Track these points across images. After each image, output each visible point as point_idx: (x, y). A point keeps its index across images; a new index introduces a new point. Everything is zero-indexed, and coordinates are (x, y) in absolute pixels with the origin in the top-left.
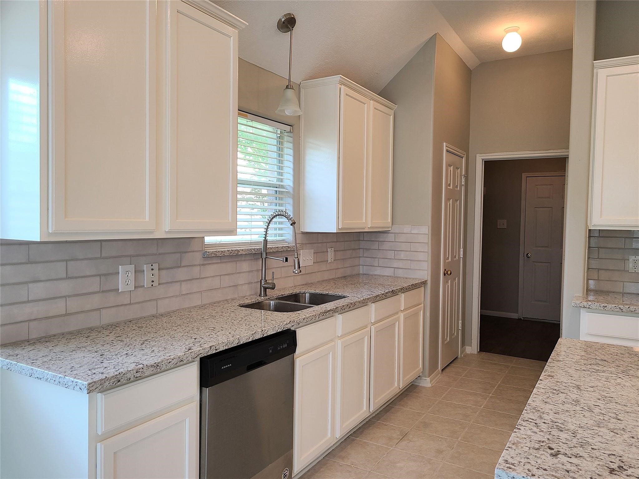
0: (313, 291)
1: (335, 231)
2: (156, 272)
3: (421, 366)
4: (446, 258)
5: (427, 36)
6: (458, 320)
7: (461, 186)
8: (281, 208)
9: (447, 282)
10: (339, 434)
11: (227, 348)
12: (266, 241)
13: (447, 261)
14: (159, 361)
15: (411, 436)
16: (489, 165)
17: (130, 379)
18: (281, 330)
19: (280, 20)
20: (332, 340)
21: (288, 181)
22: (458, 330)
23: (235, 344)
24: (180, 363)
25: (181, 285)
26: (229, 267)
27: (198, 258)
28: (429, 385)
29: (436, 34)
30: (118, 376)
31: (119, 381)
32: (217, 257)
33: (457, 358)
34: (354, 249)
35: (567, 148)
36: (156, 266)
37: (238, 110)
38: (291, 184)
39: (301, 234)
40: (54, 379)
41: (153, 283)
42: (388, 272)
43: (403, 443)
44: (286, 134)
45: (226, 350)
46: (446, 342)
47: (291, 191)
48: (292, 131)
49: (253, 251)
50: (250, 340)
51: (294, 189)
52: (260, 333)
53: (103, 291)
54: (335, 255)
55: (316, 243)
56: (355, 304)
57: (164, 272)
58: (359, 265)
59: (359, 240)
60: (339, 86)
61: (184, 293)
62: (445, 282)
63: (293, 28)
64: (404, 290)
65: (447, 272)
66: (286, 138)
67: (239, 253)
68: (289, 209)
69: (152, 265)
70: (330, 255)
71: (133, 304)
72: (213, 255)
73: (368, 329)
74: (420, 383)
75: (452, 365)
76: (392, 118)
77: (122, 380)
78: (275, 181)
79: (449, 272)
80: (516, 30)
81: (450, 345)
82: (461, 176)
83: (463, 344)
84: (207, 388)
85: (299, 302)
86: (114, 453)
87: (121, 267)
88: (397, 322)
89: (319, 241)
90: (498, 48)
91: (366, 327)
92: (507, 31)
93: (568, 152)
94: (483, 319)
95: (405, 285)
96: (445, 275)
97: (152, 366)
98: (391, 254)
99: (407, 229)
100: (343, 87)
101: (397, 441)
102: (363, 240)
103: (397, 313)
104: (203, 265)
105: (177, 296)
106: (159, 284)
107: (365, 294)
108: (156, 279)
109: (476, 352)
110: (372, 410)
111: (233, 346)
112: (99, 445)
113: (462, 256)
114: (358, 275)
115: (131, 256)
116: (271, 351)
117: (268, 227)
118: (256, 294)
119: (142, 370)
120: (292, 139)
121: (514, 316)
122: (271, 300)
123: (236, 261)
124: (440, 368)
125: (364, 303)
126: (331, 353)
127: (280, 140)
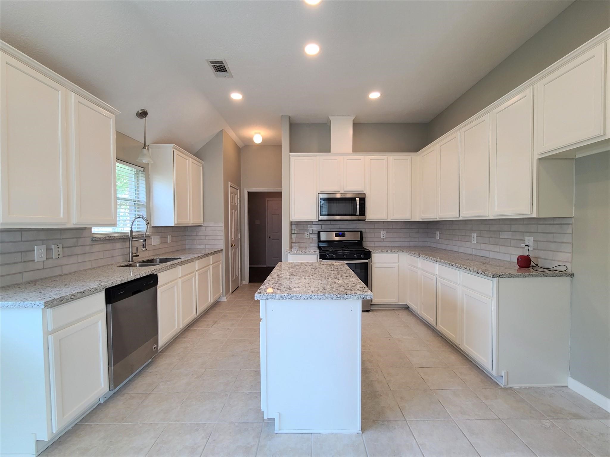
0: (161, 257)
1: (173, 225)
2: (61, 249)
3: (221, 291)
4: (232, 238)
5: (218, 130)
6: (239, 268)
7: (238, 203)
8: (139, 213)
9: (233, 250)
10: (182, 326)
11: (121, 283)
12: (132, 231)
13: (232, 240)
14: (84, 290)
15: (218, 322)
16: (250, 194)
17: (68, 299)
18: (150, 274)
19: (138, 112)
20: (176, 279)
21: (143, 198)
22: (239, 273)
23: (125, 281)
24: (95, 291)
25: (78, 257)
26: (109, 246)
27: (88, 241)
28: (226, 300)
29: (223, 130)
30: (61, 298)
31: (62, 301)
32: (101, 240)
33: (238, 287)
34: (183, 236)
35: (281, 187)
36: (60, 246)
37: (117, 159)
38: (145, 200)
39: (152, 228)
40: (14, 305)
41: (59, 256)
42: (202, 247)
43: (215, 325)
44: (140, 172)
45: (121, 284)
46: (233, 279)
47: (145, 204)
48: (144, 171)
49: (123, 236)
50: (133, 279)
51: (147, 203)
52: (139, 275)
53: (24, 262)
54: (172, 239)
55: (160, 233)
56: (187, 260)
57: (66, 249)
58: (186, 244)
59: (185, 231)
60: (173, 150)
61: (80, 261)
62: (232, 250)
63: (146, 117)
64: (212, 254)
65: (233, 245)
66: (140, 175)
67: (115, 238)
68: (144, 213)
69: (58, 245)
70: (169, 239)
71: (45, 269)
72: (98, 239)
73: (195, 273)
74: (221, 300)
75: (237, 290)
76: (201, 168)
77: (64, 300)
78: (134, 198)
79: (234, 245)
80: (260, 134)
81: (235, 281)
82: (237, 198)
83: (241, 280)
84: (110, 304)
85: (153, 262)
86: (60, 340)
87: (36, 247)
88: (209, 270)
89: (163, 231)
90: (251, 140)
91: (193, 272)
92: (256, 133)
93: (282, 189)
94: (250, 269)
95: (212, 252)
96: (231, 246)
97: (80, 293)
98: (203, 237)
99: (212, 224)
100: (175, 150)
101: (211, 325)
102: (188, 231)
103: (209, 265)
104: (92, 245)
105: (75, 263)
106: (63, 257)
107: (191, 256)
108: (61, 253)
109: (247, 283)
110: (198, 313)
111: (124, 282)
112: (50, 336)
113: (239, 237)
114: (185, 249)
115: (43, 240)
116: (144, 285)
117: (133, 223)
118: (126, 261)
119: (75, 295)
120: (144, 175)
121: (264, 266)
122: (138, 263)
123: (113, 243)
124: (231, 292)
125: (192, 260)
126: (176, 286)
127: (137, 176)
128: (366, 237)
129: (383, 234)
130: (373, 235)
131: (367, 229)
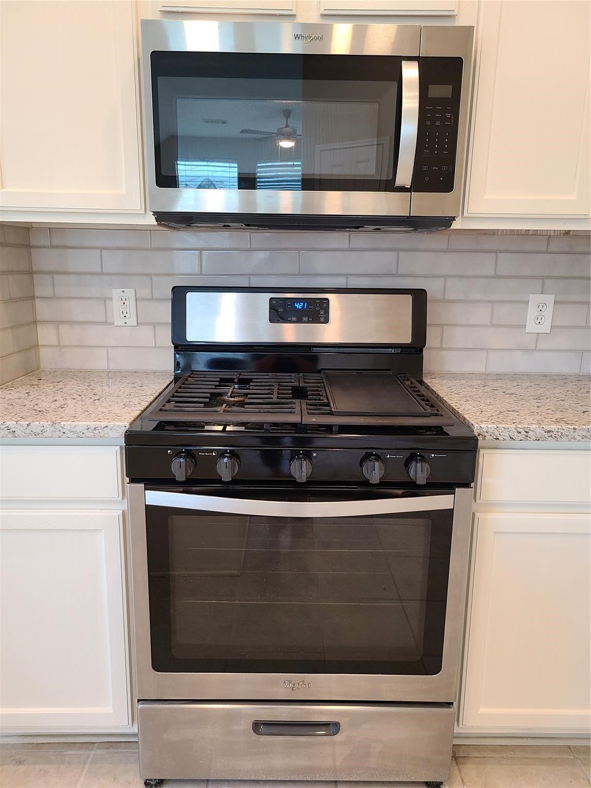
128: (442, 326)
129: (541, 307)
130: (481, 314)
131: (451, 282)
